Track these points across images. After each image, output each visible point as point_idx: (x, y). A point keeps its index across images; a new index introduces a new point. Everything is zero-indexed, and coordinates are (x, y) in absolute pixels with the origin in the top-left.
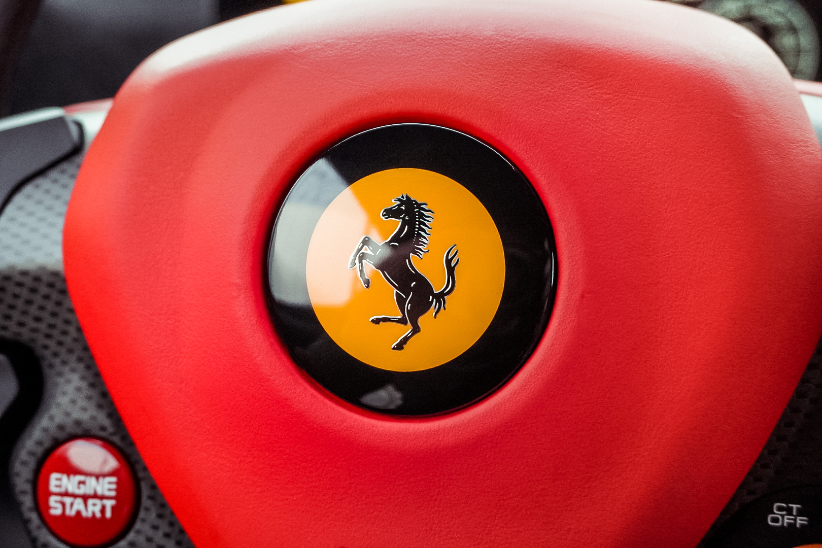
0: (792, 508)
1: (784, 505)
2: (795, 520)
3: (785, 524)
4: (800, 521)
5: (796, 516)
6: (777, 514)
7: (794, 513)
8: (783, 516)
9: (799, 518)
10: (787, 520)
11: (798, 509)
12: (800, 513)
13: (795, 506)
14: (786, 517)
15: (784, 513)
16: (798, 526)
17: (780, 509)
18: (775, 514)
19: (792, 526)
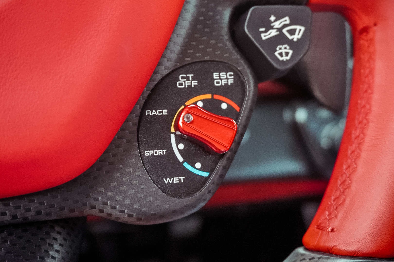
0: (189, 77)
1: (185, 76)
2: (191, 83)
3: (186, 86)
4: (194, 83)
5: (191, 81)
6: (182, 81)
7: (190, 79)
8: (185, 82)
9: (193, 82)
10: (187, 84)
11: (192, 77)
12: (193, 79)
13: (190, 76)
14: (186, 82)
15: (185, 80)
16: (193, 86)
17: (183, 78)
18: (180, 81)
19: (190, 86)
